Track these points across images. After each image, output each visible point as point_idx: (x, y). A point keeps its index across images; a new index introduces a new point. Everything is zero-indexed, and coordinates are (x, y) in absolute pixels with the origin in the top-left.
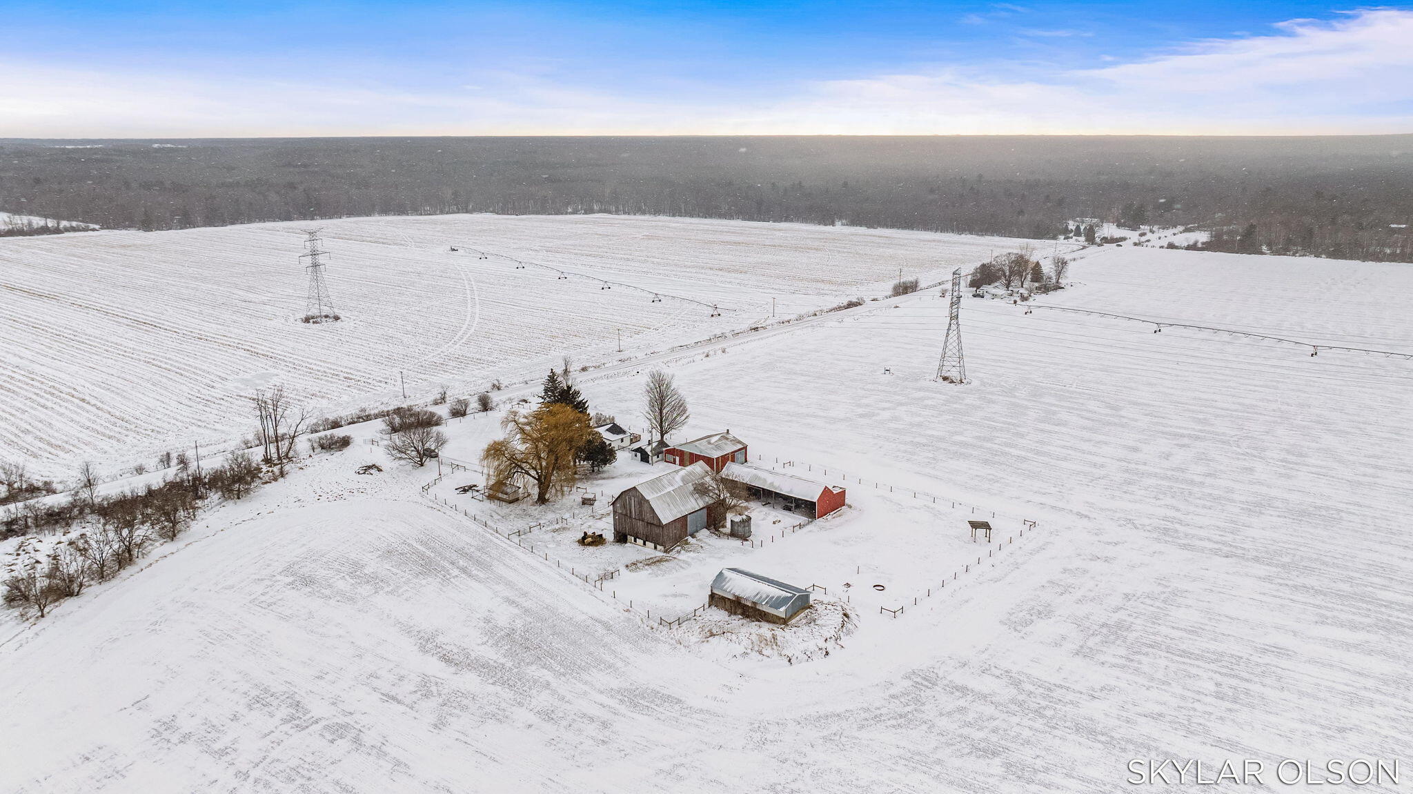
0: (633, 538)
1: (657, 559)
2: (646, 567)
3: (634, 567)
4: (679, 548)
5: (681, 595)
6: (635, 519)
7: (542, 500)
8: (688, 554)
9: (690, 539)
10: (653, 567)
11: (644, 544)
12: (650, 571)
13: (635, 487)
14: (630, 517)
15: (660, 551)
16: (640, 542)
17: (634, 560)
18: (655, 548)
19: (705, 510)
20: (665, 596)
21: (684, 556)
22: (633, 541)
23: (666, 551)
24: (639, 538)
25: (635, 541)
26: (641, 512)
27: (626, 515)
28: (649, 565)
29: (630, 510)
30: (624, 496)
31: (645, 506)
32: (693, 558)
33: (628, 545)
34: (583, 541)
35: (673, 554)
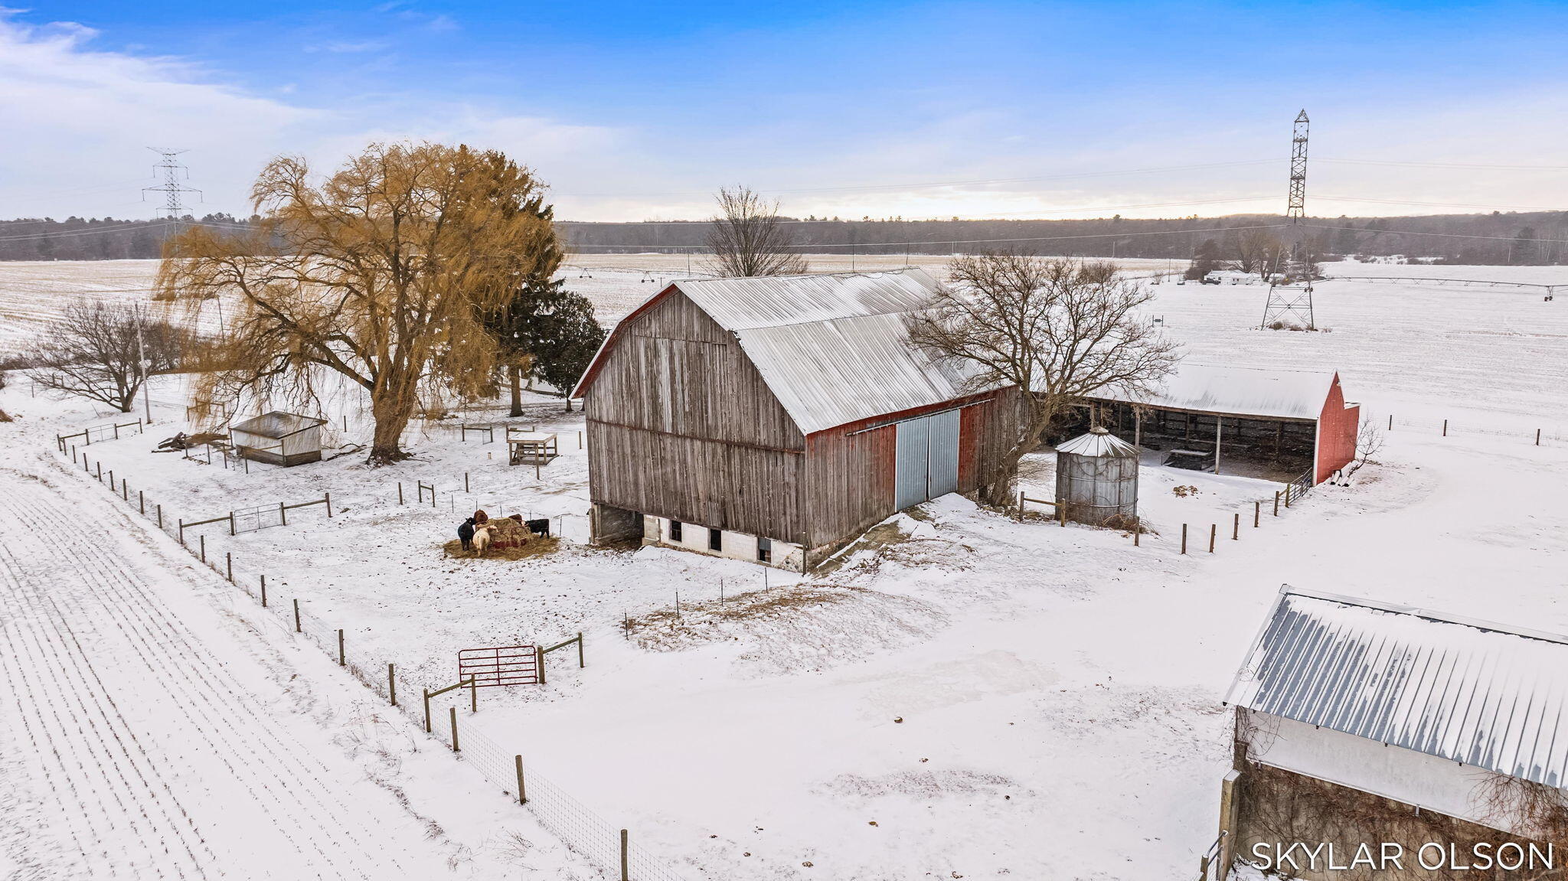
0: (665, 524)
1: (776, 595)
2: (728, 626)
3: (663, 626)
4: (868, 555)
5: (966, 782)
6: (675, 435)
7: (387, 453)
8: (917, 574)
9: (906, 523)
10: (763, 625)
11: (715, 543)
12: (747, 644)
13: (673, 288)
14: (656, 432)
15: (786, 565)
16: (696, 535)
17: (665, 601)
18: (763, 555)
19: (956, 415)
20: (860, 785)
21: (893, 579)
22: (665, 537)
23: (811, 566)
24: (691, 521)
25: (676, 534)
26: (699, 399)
27: (636, 427)
28: (739, 616)
29: (655, 398)
30: (627, 345)
31: (721, 365)
32: (944, 591)
33: (647, 552)
34: (464, 545)
35: (843, 576)
